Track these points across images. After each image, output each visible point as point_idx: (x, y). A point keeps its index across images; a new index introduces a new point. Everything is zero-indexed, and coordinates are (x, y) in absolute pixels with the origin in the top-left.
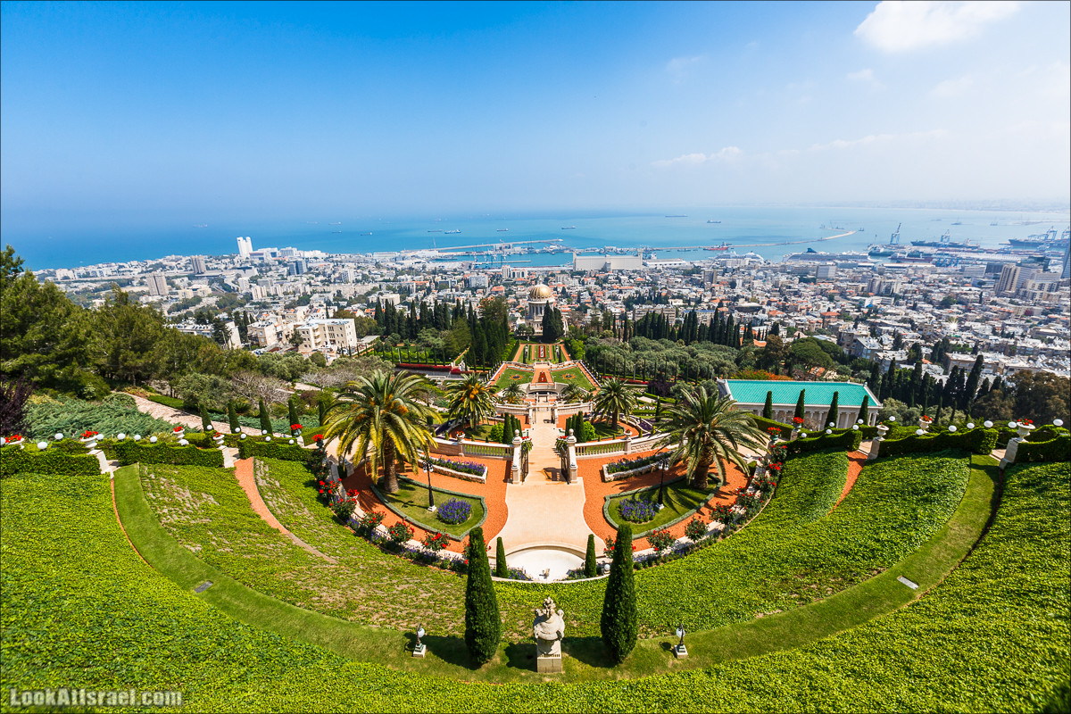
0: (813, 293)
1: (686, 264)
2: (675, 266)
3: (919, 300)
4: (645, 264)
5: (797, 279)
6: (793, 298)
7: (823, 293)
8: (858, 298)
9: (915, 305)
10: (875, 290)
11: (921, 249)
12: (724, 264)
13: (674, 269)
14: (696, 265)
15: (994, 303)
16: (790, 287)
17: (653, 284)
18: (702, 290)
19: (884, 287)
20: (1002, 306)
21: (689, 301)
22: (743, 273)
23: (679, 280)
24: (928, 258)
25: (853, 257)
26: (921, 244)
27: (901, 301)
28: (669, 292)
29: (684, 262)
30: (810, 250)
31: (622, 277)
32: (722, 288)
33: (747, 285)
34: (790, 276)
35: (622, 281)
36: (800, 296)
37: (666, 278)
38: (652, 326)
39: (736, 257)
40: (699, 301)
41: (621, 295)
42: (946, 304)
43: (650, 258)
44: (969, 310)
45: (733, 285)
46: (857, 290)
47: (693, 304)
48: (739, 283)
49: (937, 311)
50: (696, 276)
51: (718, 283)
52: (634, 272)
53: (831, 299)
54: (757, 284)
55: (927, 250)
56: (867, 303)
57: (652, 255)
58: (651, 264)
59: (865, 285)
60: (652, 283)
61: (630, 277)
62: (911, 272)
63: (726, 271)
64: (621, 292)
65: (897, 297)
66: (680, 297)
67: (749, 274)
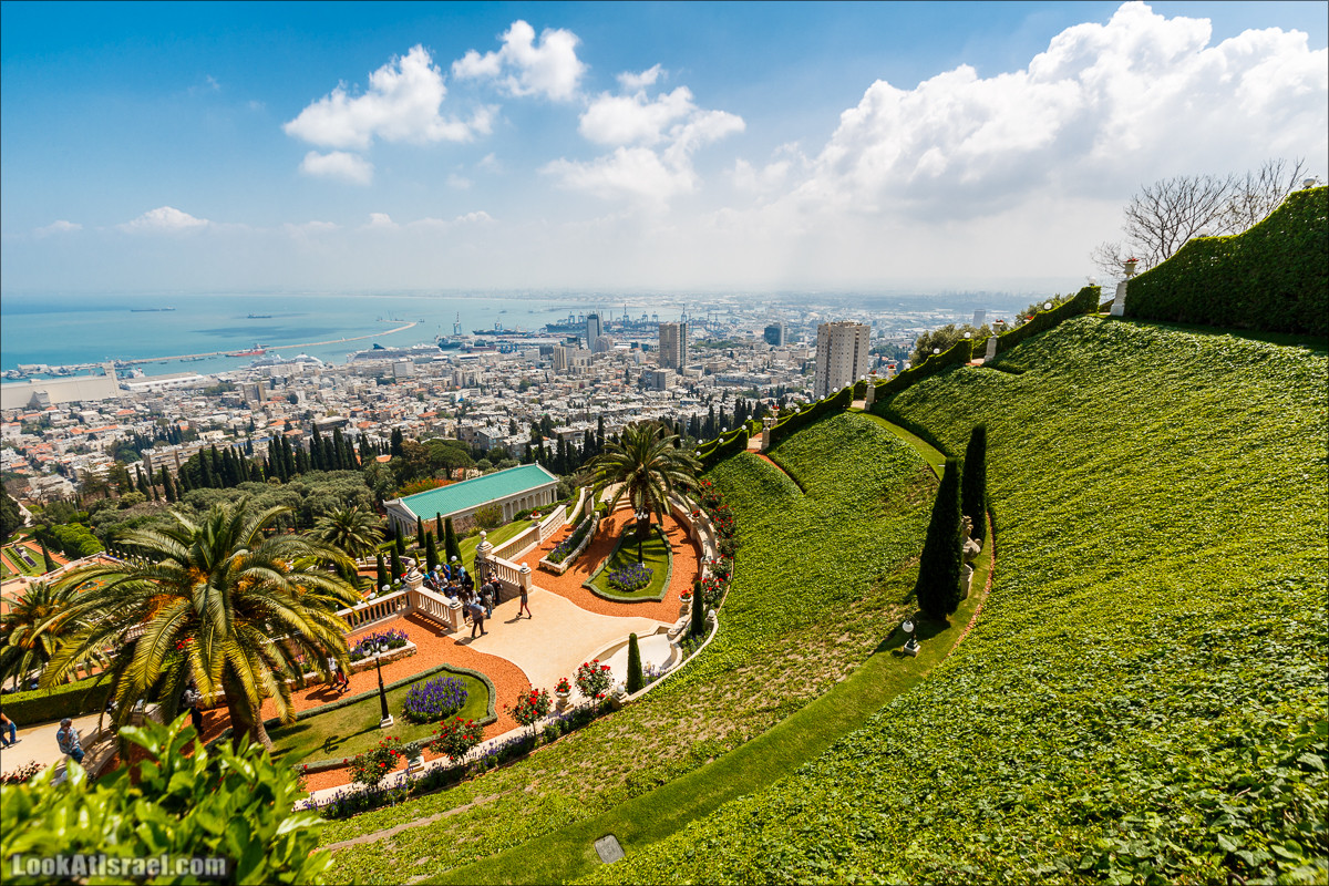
0: (399, 395)
1: (202, 379)
2: (186, 385)
3: (502, 387)
4: (124, 388)
5: (374, 382)
6: (379, 404)
7: (409, 393)
8: (448, 393)
9: (500, 392)
10: (460, 383)
11: (484, 338)
12: (267, 374)
13: (185, 389)
14: (223, 379)
15: (557, 381)
16: (369, 392)
17: (156, 415)
18: (248, 412)
19: (467, 378)
20: (564, 383)
21: (235, 431)
22: (301, 381)
23: (203, 404)
24: (492, 346)
25: (425, 351)
26: (481, 333)
27: (487, 391)
28: (192, 424)
29: (200, 376)
30: (376, 347)
31: (84, 413)
32: (278, 405)
33: (313, 397)
34: (364, 379)
35: (87, 421)
36: (386, 401)
37: (176, 403)
38: (216, 468)
39: (282, 363)
40: (251, 428)
41: (94, 442)
42: (523, 388)
43: (131, 376)
44: (542, 390)
45: (293, 399)
46: (443, 384)
47: (241, 433)
48: (301, 395)
49: (520, 396)
50: (228, 395)
51: (269, 400)
52: (104, 402)
53: (421, 399)
54: (326, 393)
55: (488, 338)
56: (458, 398)
57: (135, 372)
58: (138, 385)
59: (450, 378)
60: (151, 414)
61: (100, 411)
62: (484, 361)
63: (274, 382)
64: (92, 437)
65: (483, 387)
66: (216, 427)
67: (311, 383)
